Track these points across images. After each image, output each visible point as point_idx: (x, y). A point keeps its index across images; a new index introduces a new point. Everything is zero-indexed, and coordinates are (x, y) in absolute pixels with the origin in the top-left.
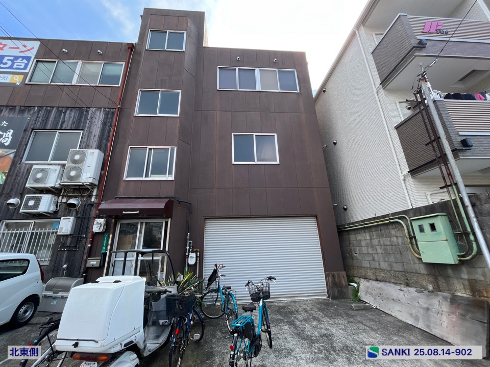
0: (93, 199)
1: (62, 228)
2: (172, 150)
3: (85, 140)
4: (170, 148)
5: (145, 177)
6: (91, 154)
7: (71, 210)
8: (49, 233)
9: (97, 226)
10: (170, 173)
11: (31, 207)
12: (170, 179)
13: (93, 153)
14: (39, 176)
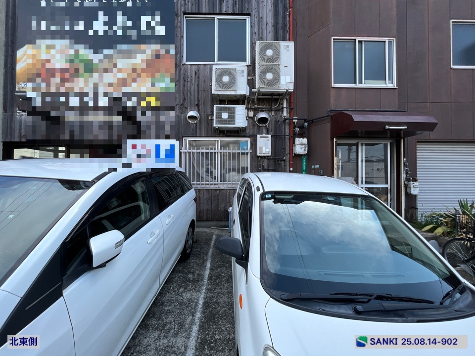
0: (285, 114)
1: (261, 148)
2: (390, 43)
3: (256, 31)
4: (386, 39)
5: (359, 83)
6: (286, 49)
7: (260, 127)
8: (239, 153)
9: (301, 146)
10: (391, 78)
11: (225, 120)
12: (390, 86)
13: (288, 46)
14: (226, 79)
